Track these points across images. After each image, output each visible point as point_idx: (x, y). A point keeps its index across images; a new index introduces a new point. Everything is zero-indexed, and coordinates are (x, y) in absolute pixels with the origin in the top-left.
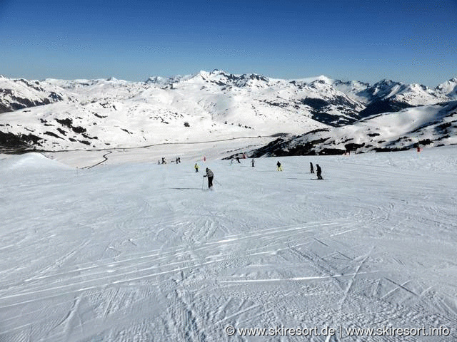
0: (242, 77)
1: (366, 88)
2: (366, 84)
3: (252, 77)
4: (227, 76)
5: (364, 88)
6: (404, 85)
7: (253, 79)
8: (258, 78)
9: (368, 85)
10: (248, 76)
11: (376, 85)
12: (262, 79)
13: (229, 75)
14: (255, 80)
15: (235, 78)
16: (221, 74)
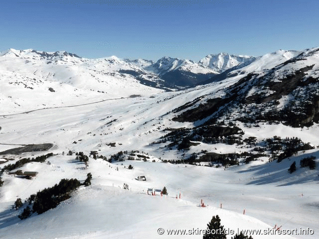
0: (56, 54)
1: (151, 64)
2: (150, 61)
3: (65, 54)
4: (39, 53)
5: (149, 64)
6: (181, 60)
7: (67, 56)
8: (71, 55)
9: (151, 62)
10: (61, 53)
11: (159, 61)
12: (75, 56)
13: (42, 52)
14: (69, 57)
15: (48, 55)
16: (33, 51)
